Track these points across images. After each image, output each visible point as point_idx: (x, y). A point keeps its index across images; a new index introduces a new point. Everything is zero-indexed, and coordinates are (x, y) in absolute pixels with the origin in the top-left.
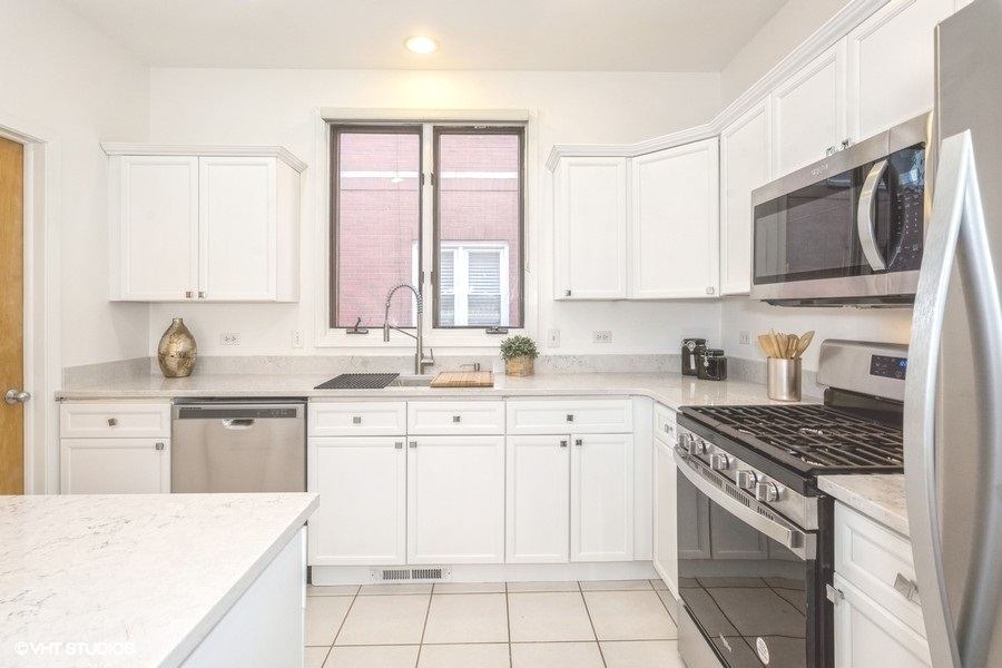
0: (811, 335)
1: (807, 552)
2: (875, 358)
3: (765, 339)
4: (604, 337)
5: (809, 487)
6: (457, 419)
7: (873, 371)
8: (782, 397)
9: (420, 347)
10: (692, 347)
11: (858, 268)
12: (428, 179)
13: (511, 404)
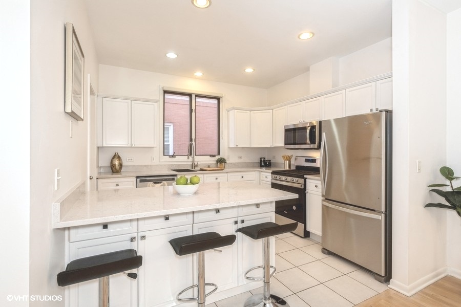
0: (292, 156)
1: (303, 187)
2: (306, 159)
3: (283, 157)
4: (240, 158)
5: (303, 178)
6: (217, 179)
7: (305, 162)
8: (287, 168)
9: (193, 161)
10: (263, 160)
11: (305, 144)
12: (194, 111)
13: (229, 174)
